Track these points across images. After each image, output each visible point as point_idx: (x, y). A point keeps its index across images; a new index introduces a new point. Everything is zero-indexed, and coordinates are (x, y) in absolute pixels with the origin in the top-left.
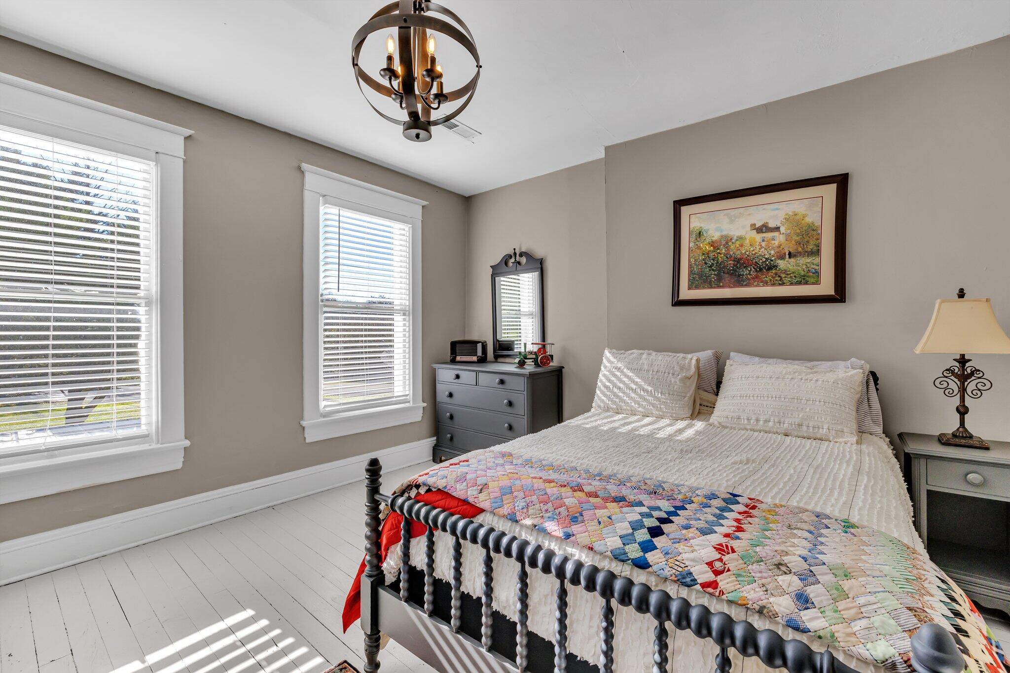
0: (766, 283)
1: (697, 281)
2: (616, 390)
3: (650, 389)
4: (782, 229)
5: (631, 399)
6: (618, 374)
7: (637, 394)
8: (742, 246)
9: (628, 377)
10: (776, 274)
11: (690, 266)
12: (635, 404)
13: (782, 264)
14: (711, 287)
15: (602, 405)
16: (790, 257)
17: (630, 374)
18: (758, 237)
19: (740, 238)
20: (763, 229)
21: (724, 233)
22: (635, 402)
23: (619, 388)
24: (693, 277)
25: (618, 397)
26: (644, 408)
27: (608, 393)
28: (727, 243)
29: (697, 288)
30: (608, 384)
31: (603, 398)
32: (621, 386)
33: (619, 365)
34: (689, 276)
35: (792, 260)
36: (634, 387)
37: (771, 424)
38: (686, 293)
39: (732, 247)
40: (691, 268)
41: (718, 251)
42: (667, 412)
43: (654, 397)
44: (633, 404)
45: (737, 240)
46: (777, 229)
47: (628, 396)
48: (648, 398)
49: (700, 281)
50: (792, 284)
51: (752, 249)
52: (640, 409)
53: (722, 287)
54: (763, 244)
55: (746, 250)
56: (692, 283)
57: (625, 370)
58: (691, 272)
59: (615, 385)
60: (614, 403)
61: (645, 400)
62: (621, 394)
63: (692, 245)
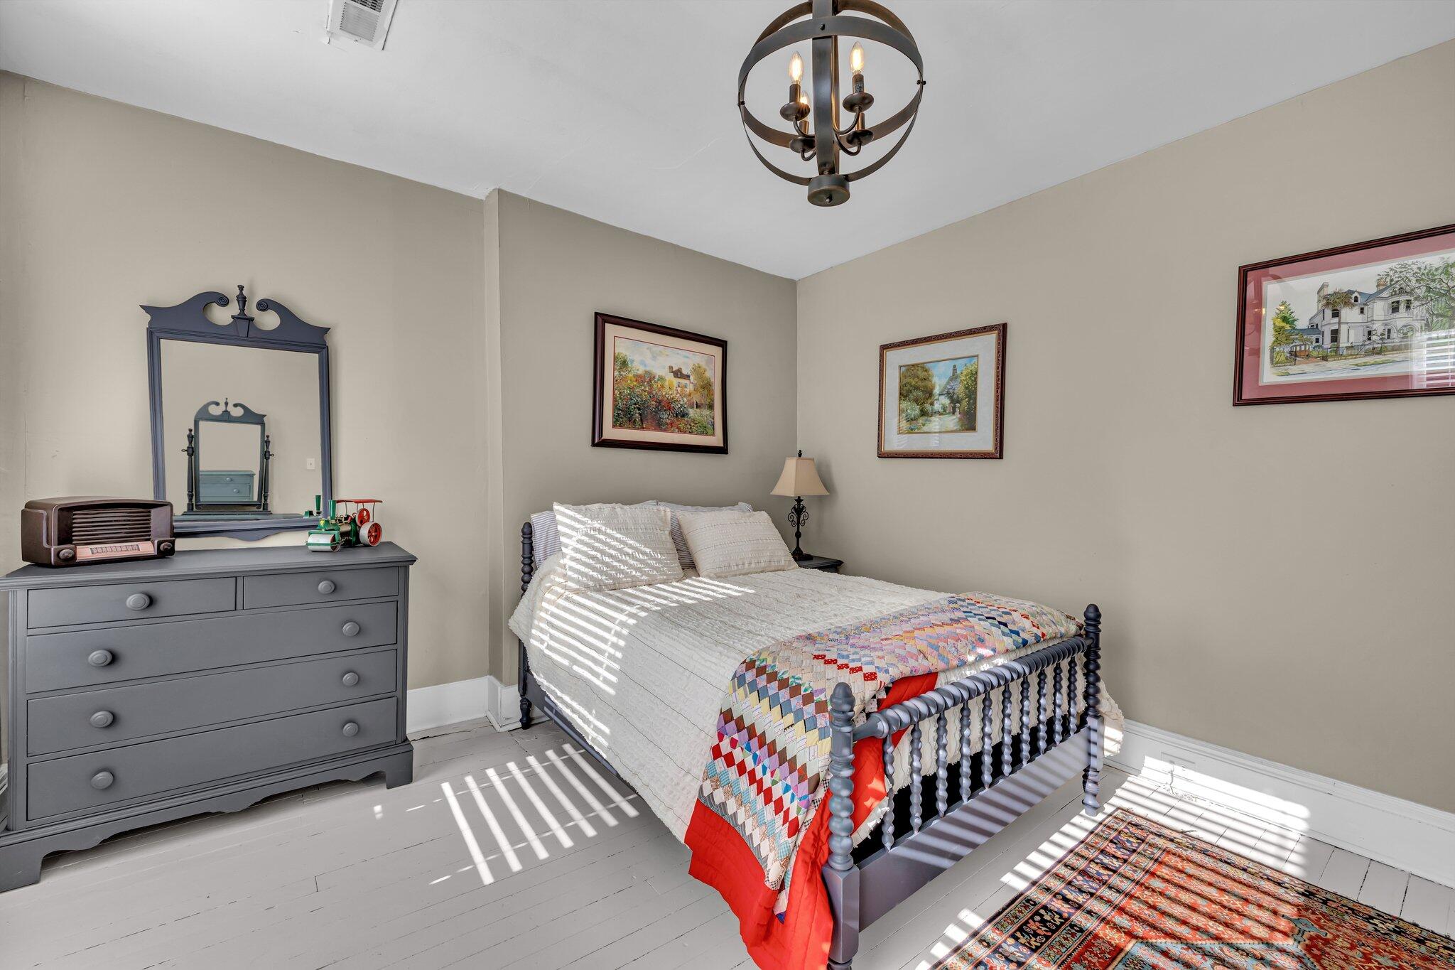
0: (680, 431)
1: (622, 418)
2: (607, 559)
3: (648, 550)
4: (692, 378)
5: (631, 566)
6: (602, 537)
7: (636, 560)
8: (662, 387)
9: (617, 539)
10: (687, 422)
11: (615, 400)
12: (636, 572)
13: (692, 413)
14: (635, 428)
15: (591, 583)
16: (697, 407)
17: (618, 536)
18: (675, 381)
19: (661, 378)
20: (678, 374)
21: (648, 369)
22: (637, 569)
23: (611, 556)
24: (618, 414)
25: (613, 568)
26: (648, 575)
27: (598, 566)
28: (650, 380)
29: (621, 426)
30: (593, 553)
31: (591, 573)
32: (613, 552)
33: (597, 525)
34: (614, 412)
35: (698, 410)
36: (630, 551)
37: (753, 565)
38: (610, 432)
39: (655, 386)
40: (616, 401)
41: (643, 388)
42: (670, 575)
43: (656, 559)
44: (634, 573)
45: (658, 380)
46: (687, 377)
47: (624, 563)
48: (649, 562)
49: (625, 419)
50: (698, 434)
51: (670, 393)
52: (644, 577)
53: (647, 429)
54: (679, 389)
55: (666, 393)
56: (617, 420)
57: (608, 531)
58: (615, 407)
59: (602, 552)
60: (610, 576)
61: (647, 565)
62: (615, 564)
63: (617, 373)
